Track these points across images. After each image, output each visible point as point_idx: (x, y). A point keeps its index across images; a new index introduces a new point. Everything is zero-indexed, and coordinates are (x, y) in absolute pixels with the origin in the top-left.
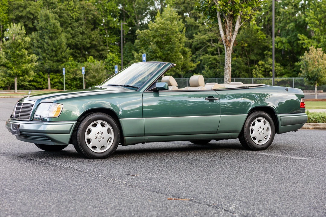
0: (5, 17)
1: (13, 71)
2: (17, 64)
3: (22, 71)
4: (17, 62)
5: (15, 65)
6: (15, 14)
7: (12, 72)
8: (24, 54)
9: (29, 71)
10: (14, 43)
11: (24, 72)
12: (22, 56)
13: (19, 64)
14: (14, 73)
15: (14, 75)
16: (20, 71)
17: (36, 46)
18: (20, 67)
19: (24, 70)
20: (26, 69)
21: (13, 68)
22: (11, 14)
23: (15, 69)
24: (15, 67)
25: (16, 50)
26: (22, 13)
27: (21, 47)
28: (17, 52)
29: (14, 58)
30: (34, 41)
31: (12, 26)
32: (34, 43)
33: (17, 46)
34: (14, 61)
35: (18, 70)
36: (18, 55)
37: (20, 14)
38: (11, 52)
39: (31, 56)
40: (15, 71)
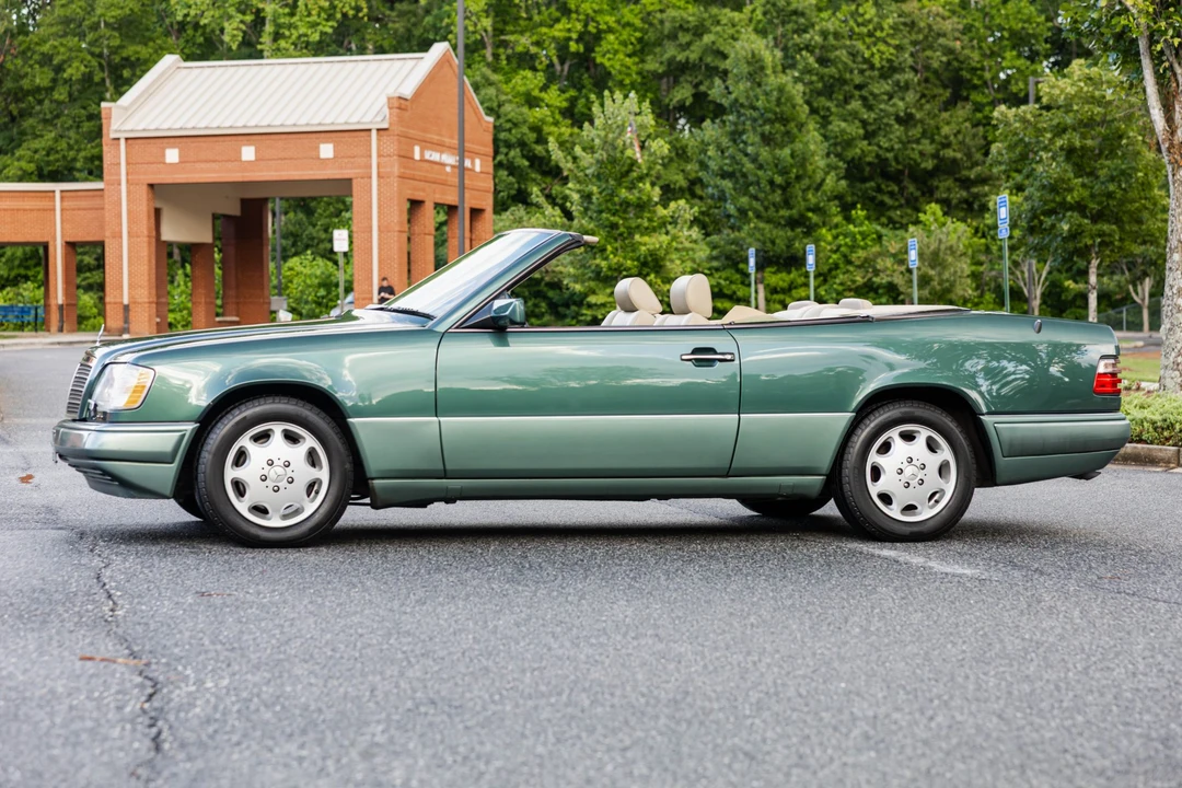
0: (629, 68)
1: (606, 259)
2: (621, 235)
3: (638, 259)
4: (622, 229)
5: (616, 240)
6: (662, 56)
7: (604, 264)
8: (645, 198)
9: (663, 259)
10: (613, 161)
11: (644, 264)
12: (642, 206)
13: (631, 235)
14: (610, 268)
15: (609, 273)
16: (632, 259)
17: (716, 168)
18: (633, 245)
19: (645, 257)
20: (652, 253)
21: (609, 248)
22: (649, 58)
23: (615, 252)
24: (617, 245)
25: (620, 185)
26: (687, 52)
27: (635, 174)
28: (624, 193)
29: (614, 215)
30: (709, 153)
31: (608, 102)
32: (710, 158)
33: (625, 168)
34: (614, 226)
35: (625, 258)
36: (626, 204)
37: (681, 57)
38: (600, 193)
39: (673, 205)
40: (614, 260)
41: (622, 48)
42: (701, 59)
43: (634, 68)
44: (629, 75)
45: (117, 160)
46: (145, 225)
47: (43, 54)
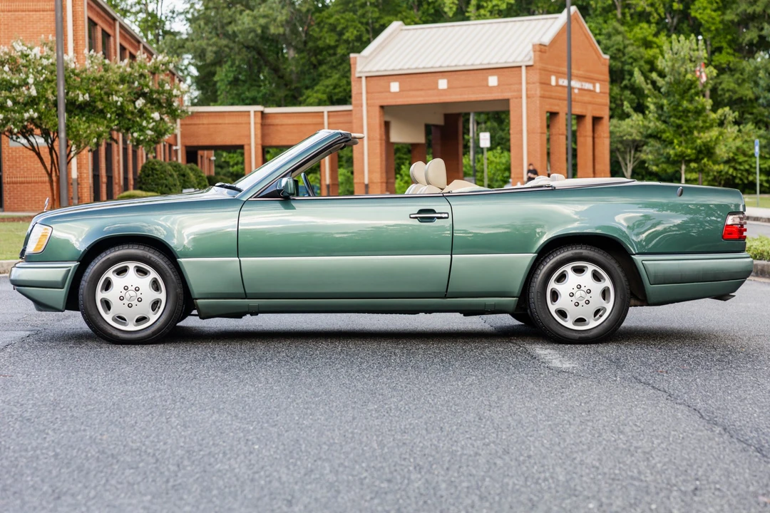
0: (713, 19)
1: (674, 148)
2: (684, 132)
3: (695, 148)
4: (685, 128)
5: (681, 136)
6: (737, 9)
7: (672, 152)
8: (700, 107)
9: (714, 148)
10: (678, 82)
11: (700, 152)
12: (699, 112)
13: (691, 132)
14: (676, 155)
15: (676, 159)
16: (692, 149)
17: (764, 85)
18: (693, 139)
19: (700, 147)
20: (705, 144)
21: (676, 141)
22: (728, 12)
23: (680, 144)
24: (682, 139)
25: (683, 98)
26: (755, 7)
27: (693, 91)
28: (685, 104)
29: (679, 119)
30: (760, 75)
31: (675, 43)
32: (760, 78)
33: (687, 87)
34: (679, 126)
35: (686, 148)
36: (686, 111)
37: (750, 10)
38: (670, 104)
39: (720, 111)
40: (679, 149)
41: (709, 6)
42: (764, 11)
43: (718, 19)
44: (714, 24)
45: (361, 91)
46: (378, 132)
47: (330, 24)
